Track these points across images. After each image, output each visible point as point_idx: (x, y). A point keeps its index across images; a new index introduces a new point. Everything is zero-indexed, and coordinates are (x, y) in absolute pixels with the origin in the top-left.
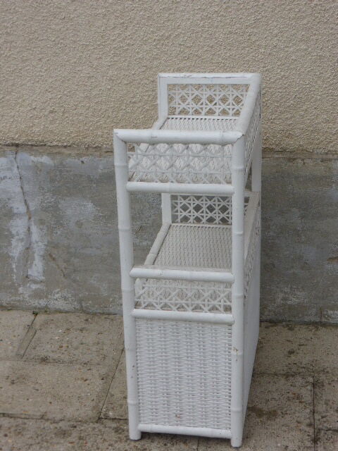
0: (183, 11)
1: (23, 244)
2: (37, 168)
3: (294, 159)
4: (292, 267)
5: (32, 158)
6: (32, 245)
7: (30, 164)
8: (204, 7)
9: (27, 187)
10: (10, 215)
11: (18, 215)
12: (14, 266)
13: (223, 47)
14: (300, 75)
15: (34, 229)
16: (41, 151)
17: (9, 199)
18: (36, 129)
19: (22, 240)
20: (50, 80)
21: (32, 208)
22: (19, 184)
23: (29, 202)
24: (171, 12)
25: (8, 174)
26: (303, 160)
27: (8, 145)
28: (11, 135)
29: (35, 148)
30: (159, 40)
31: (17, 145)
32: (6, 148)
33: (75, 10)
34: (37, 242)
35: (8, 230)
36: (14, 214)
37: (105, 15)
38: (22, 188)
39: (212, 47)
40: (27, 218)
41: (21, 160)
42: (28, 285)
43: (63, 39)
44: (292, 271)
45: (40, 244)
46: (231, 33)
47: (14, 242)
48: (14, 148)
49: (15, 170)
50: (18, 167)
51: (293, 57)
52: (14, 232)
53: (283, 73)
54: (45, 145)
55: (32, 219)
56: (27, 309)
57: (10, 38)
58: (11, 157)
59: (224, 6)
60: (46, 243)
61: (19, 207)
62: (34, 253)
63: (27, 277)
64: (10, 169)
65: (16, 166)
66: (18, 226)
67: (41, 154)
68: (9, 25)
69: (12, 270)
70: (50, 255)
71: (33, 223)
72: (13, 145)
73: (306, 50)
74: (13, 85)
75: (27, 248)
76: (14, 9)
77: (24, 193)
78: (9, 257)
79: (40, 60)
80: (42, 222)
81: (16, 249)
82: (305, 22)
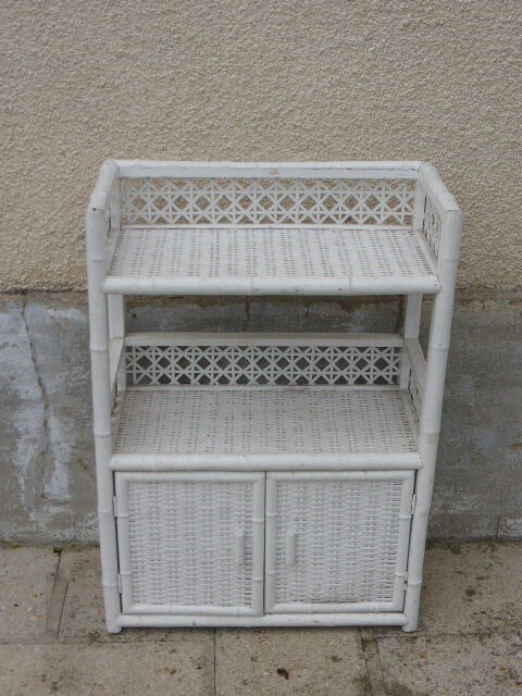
0: (301, 72)
1: (36, 446)
2: (58, 328)
3: (469, 301)
4: (459, 461)
5: (51, 312)
6: (50, 447)
7: (47, 321)
8: (335, 66)
9: (41, 359)
10: (15, 402)
11: (28, 402)
12: (22, 481)
13: (363, 130)
14: (481, 172)
15: (54, 423)
16: (65, 300)
17: (12, 378)
18: (55, 266)
19: (34, 441)
20: (80, 187)
21: (50, 392)
22: (30, 354)
23: (44, 381)
24: (281, 74)
25: (11, 339)
26: (482, 301)
27: (10, 293)
28: (14, 276)
29: (54, 295)
30: (261, 119)
31: (24, 292)
32: (6, 298)
33: (123, 72)
34: (58, 443)
35: (12, 426)
36: (21, 402)
37: (173, 79)
38: (34, 360)
39: (346, 129)
40: (43, 405)
41: (32, 315)
42: (45, 508)
43: (102, 119)
44: (458, 466)
45: (64, 445)
46: (376, 107)
47: (21, 445)
48: (19, 297)
49: (23, 333)
50: (27, 328)
51: (473, 145)
52: (21, 429)
53: (454, 170)
54: (70, 290)
55: (51, 408)
56: (45, 545)
57: (12, 120)
58: (16, 312)
59: (368, 65)
60: (73, 444)
61: (30, 390)
62: (54, 459)
63: (43, 496)
64: (14, 331)
65: (24, 325)
66: (28, 420)
67: (66, 305)
68: (10, 98)
69: (19, 487)
70: (80, 461)
71: (52, 413)
72: (16, 292)
73: (493, 133)
74: (17, 196)
75: (43, 453)
76: (19, 70)
77: (37, 368)
78: (13, 467)
79: (63, 153)
80: (66, 412)
81: (25, 455)
82: (493, 89)
